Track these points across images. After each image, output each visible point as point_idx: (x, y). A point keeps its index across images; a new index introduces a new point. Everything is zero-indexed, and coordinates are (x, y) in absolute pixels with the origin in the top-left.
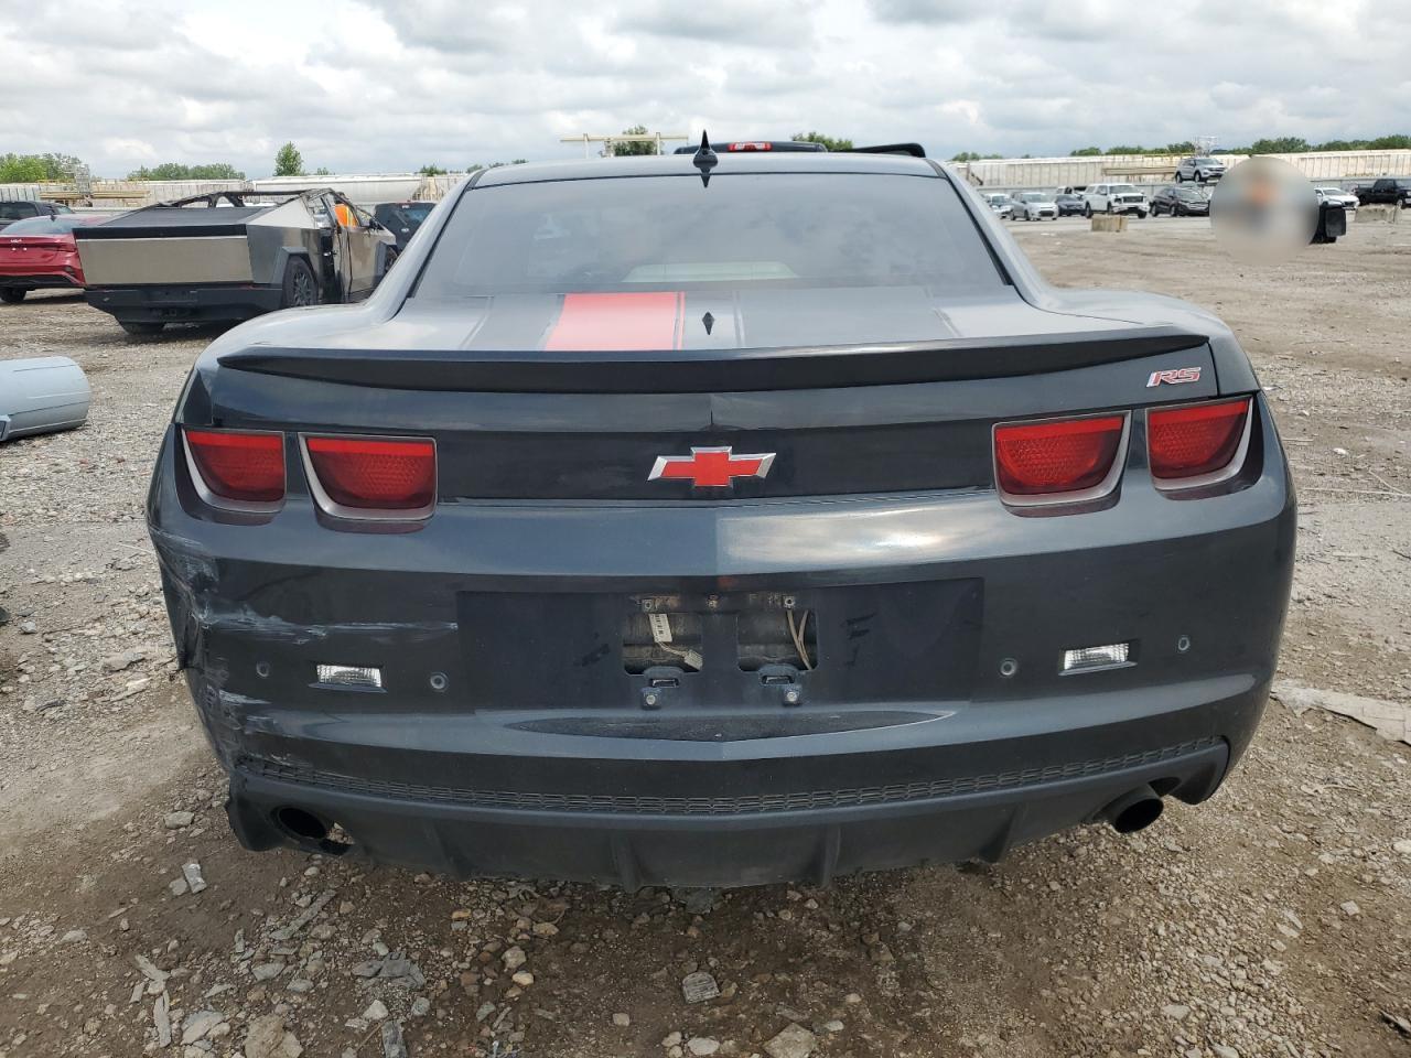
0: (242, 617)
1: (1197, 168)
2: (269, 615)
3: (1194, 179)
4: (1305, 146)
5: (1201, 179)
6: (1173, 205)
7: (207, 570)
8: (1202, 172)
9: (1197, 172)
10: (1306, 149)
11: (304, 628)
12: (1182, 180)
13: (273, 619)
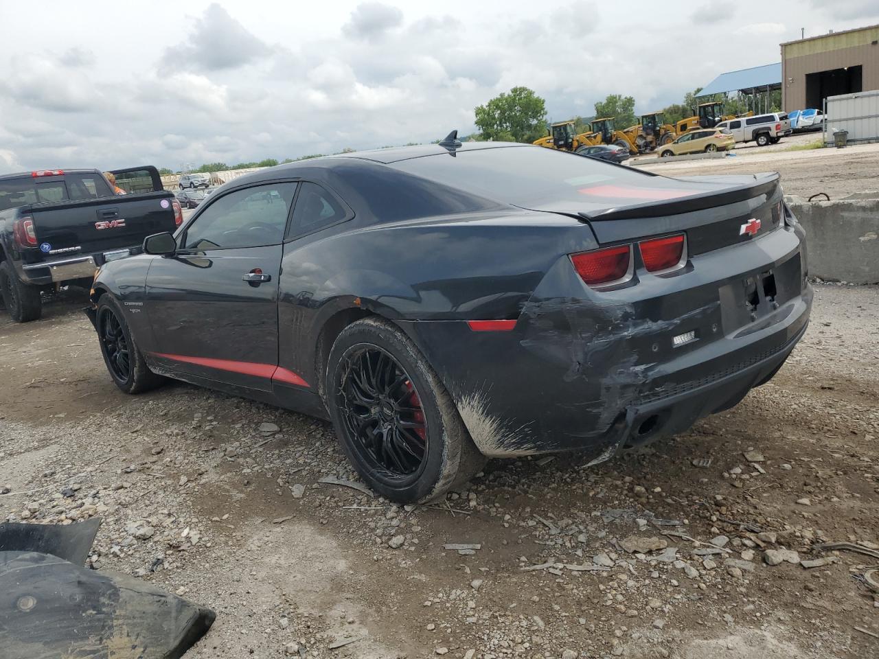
0: (646, 326)
1: (190, 181)
2: (657, 321)
3: (190, 187)
4: (227, 167)
5: (195, 187)
6: (187, 202)
7: (629, 310)
8: (194, 182)
9: (192, 183)
10: (227, 169)
11: (672, 321)
12: (184, 188)
13: (660, 322)
